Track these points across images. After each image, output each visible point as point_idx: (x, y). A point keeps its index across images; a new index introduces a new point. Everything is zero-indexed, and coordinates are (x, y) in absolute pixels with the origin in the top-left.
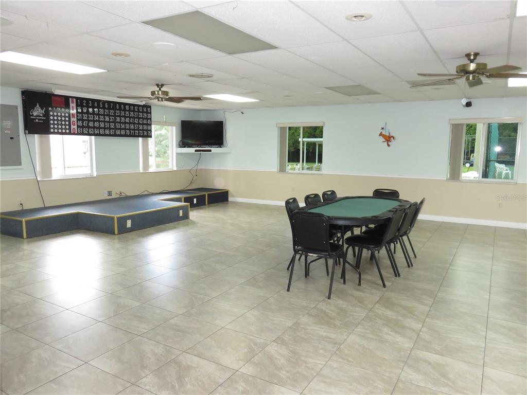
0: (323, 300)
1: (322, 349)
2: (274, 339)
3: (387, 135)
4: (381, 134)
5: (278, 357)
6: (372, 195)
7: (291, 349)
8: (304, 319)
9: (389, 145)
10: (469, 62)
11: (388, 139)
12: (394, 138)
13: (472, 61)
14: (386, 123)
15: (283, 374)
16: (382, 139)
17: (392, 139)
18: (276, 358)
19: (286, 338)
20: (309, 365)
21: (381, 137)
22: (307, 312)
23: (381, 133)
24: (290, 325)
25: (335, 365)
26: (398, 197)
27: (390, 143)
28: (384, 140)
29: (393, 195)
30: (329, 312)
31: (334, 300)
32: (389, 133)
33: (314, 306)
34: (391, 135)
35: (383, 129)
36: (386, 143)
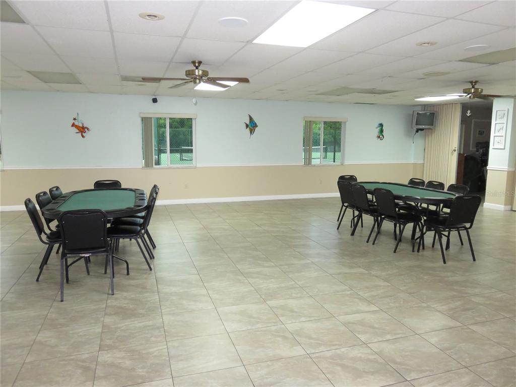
0: (108, 298)
1: (151, 337)
2: (98, 349)
3: (81, 125)
4: (73, 125)
5: (120, 361)
6: (93, 188)
7: (124, 349)
8: (108, 320)
9: (83, 136)
10: (195, 68)
11: (82, 130)
12: (88, 129)
13: (197, 68)
14: (78, 114)
15: (140, 372)
16: (75, 130)
17: (86, 130)
18: (120, 363)
19: (108, 342)
20: (155, 354)
21: (74, 128)
22: (104, 313)
23: (74, 123)
24: (100, 330)
25: (176, 344)
26: (121, 186)
27: (84, 134)
28: (78, 131)
29: (114, 185)
30: (125, 305)
31: (117, 294)
32: (83, 124)
33: (105, 305)
34: (85, 126)
35: (75, 119)
36: (80, 134)
